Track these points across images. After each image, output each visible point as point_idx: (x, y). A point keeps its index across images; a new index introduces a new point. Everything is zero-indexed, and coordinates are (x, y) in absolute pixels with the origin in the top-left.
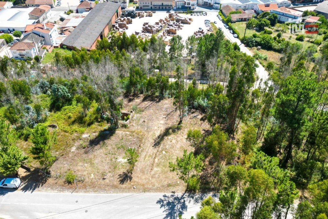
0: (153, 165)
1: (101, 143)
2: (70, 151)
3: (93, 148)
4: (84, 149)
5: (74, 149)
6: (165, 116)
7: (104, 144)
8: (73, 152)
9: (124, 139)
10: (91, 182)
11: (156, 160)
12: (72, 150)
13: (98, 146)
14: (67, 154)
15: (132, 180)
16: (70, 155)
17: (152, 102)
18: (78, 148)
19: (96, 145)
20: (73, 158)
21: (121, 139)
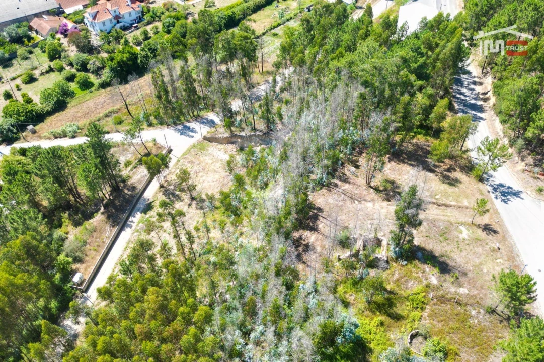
0: (459, 207)
1: (441, 260)
2: (468, 294)
3: (453, 267)
4: (460, 277)
5: (463, 290)
6: (356, 202)
7: (442, 256)
8: (469, 289)
9: (428, 235)
10: (509, 261)
11: (452, 203)
12: (467, 292)
13: (449, 262)
14: (474, 297)
15: (489, 223)
16: (476, 292)
17: (320, 218)
18: (460, 286)
19: (447, 265)
20: (479, 288)
21: (428, 238)
